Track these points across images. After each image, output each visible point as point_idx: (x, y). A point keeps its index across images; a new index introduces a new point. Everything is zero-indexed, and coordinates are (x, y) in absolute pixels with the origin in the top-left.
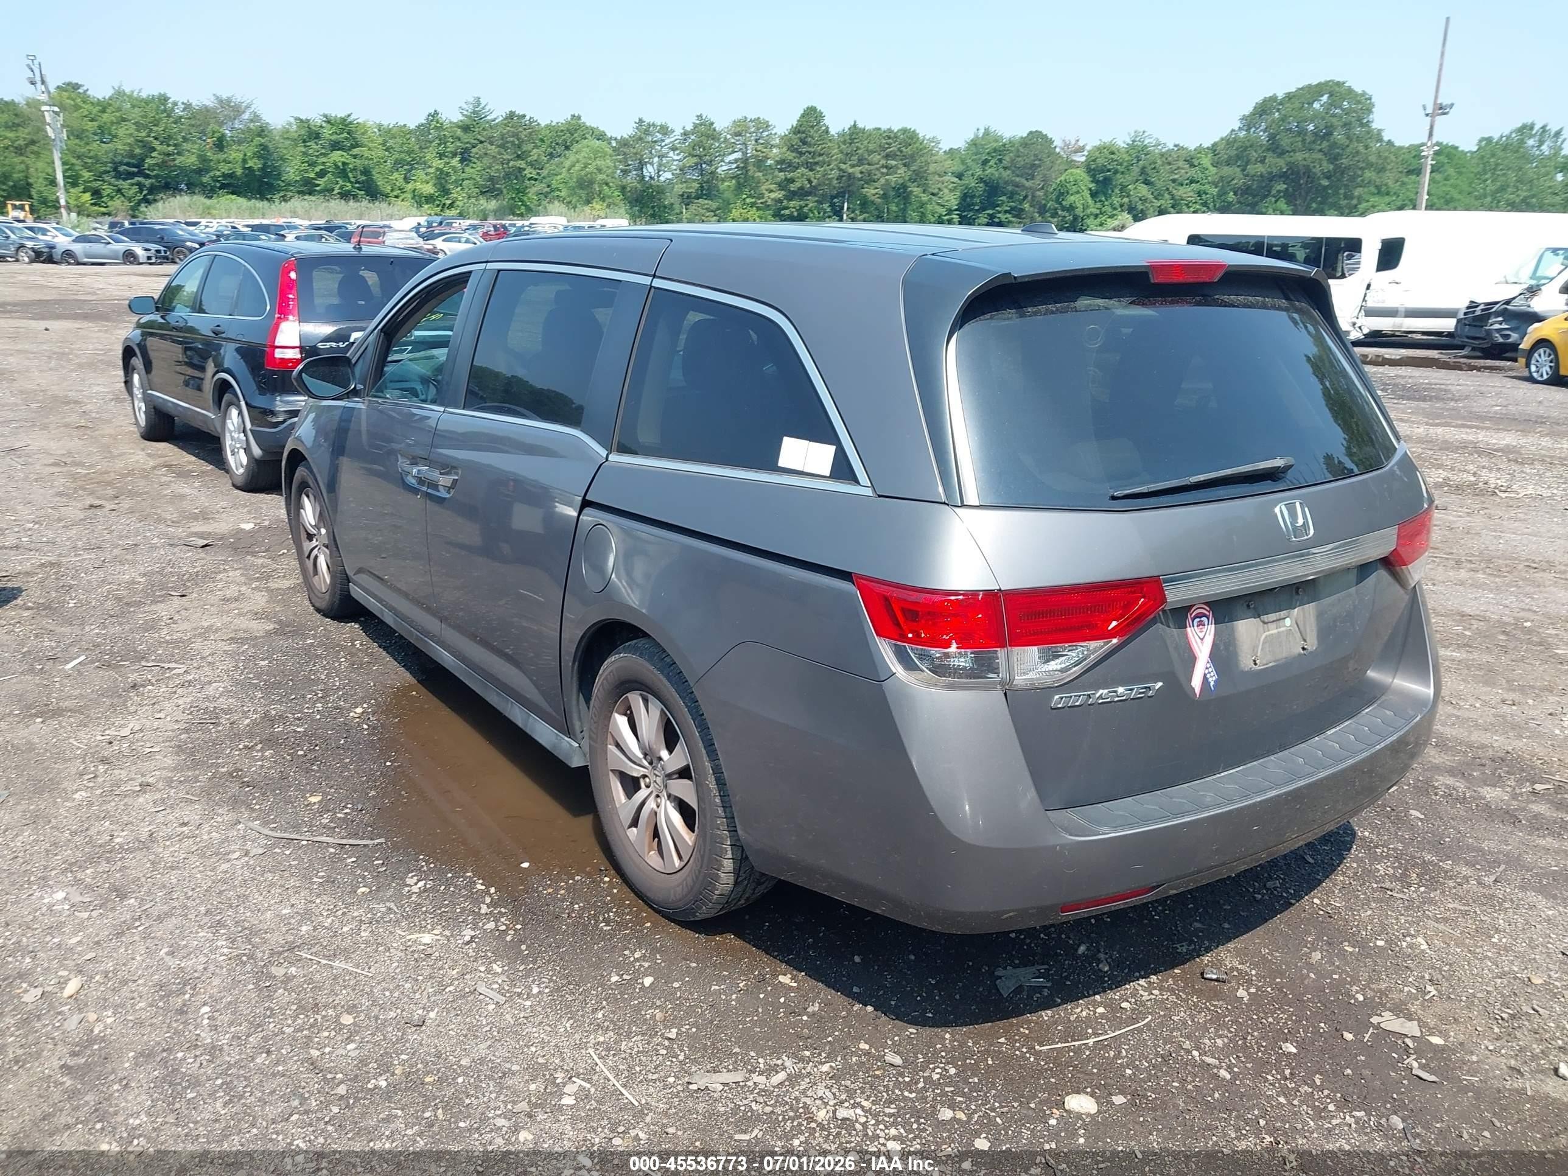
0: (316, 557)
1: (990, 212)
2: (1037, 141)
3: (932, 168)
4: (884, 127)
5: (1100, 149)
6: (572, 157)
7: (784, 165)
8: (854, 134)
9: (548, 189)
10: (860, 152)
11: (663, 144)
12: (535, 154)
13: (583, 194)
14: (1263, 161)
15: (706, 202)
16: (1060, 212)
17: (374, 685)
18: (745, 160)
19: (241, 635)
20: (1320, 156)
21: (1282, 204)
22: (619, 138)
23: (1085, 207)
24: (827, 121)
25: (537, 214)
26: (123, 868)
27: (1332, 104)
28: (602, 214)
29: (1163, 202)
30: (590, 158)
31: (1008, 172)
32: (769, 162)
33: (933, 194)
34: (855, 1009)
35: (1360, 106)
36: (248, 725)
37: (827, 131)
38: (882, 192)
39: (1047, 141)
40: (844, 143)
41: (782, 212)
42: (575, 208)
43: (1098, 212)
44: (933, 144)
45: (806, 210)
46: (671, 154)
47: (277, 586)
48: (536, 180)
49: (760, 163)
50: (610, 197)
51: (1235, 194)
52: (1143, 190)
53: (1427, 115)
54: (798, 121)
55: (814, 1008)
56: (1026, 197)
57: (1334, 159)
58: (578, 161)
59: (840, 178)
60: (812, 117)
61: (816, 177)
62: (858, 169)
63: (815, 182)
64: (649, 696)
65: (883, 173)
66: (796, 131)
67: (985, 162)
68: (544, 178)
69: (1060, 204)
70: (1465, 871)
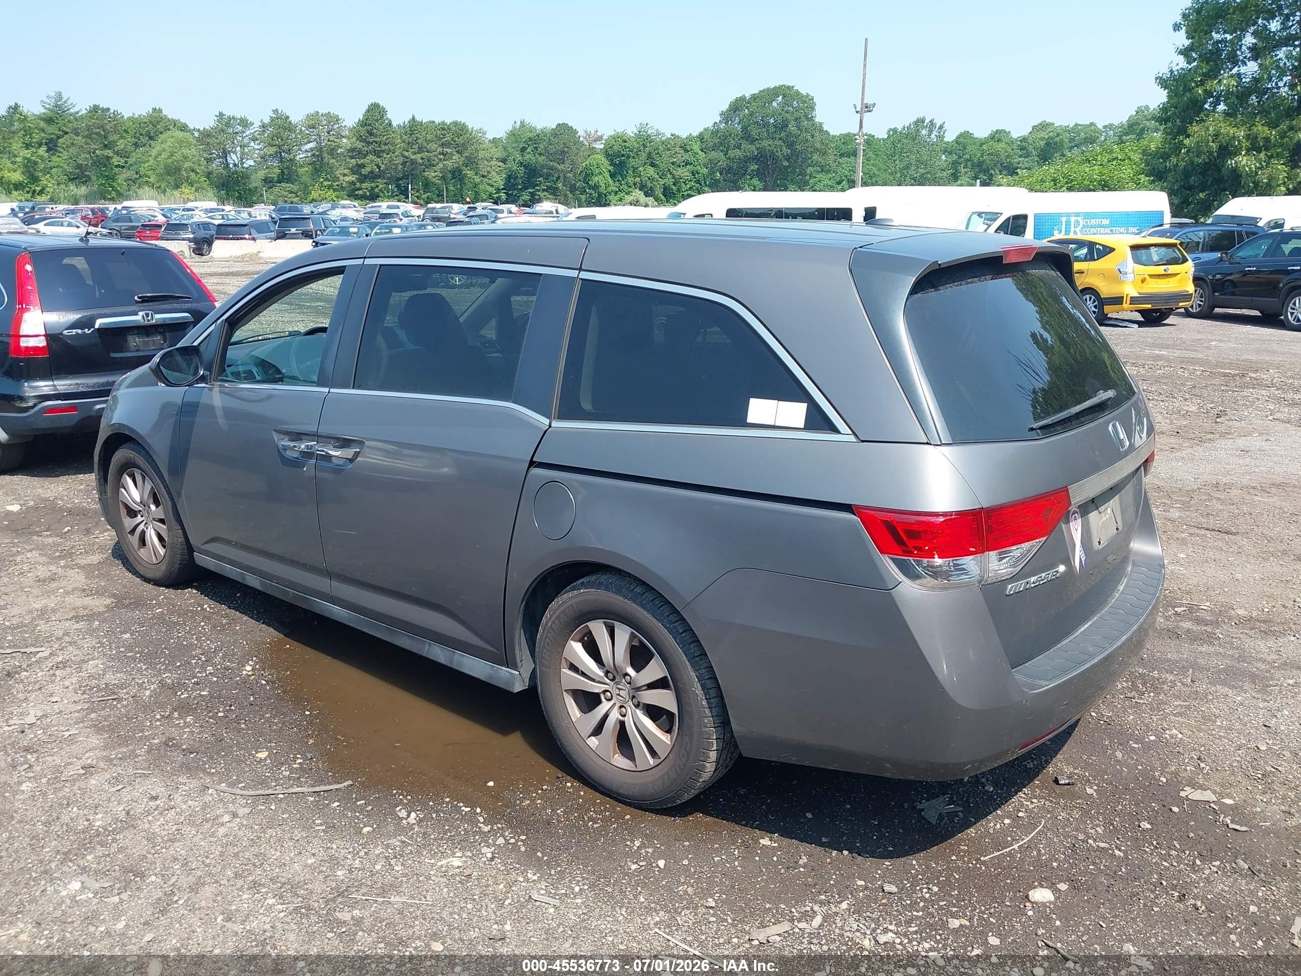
0: (143, 533)
1: (531, 190)
2: (564, 130)
3: (481, 154)
4: (438, 120)
5: (616, 138)
6: (157, 147)
7: (354, 152)
8: (414, 126)
9: (137, 176)
10: (419, 141)
11: (244, 135)
12: (121, 145)
13: (171, 179)
14: (739, 147)
15: (288, 185)
16: (588, 190)
17: (247, 644)
18: (320, 149)
19: (82, 612)
20: (780, 143)
21: (756, 182)
22: (202, 129)
23: (607, 186)
24: (389, 115)
25: (128, 198)
26: (121, 850)
27: (786, 103)
28: (191, 197)
29: (667, 180)
30: (176, 148)
31: (543, 158)
32: (340, 151)
33: (483, 176)
34: (834, 855)
35: (806, 105)
36: (151, 696)
37: (390, 124)
38: (441, 175)
39: (572, 131)
40: (406, 134)
41: (356, 193)
42: (164, 192)
43: (617, 189)
44: (480, 135)
45: (377, 190)
46: (252, 144)
47: (85, 562)
48: (123, 167)
49: (332, 151)
50: (196, 182)
51: (721, 173)
52: (651, 171)
53: (857, 112)
54: (364, 115)
55: (804, 860)
56: (559, 178)
57: (791, 145)
58: (164, 150)
59: (404, 164)
60: (375, 112)
61: (383, 164)
62: (419, 156)
63: (383, 167)
64: (615, 622)
65: (440, 160)
66: (363, 123)
67: (523, 150)
68: (131, 165)
69: (587, 183)
70: (1170, 677)
